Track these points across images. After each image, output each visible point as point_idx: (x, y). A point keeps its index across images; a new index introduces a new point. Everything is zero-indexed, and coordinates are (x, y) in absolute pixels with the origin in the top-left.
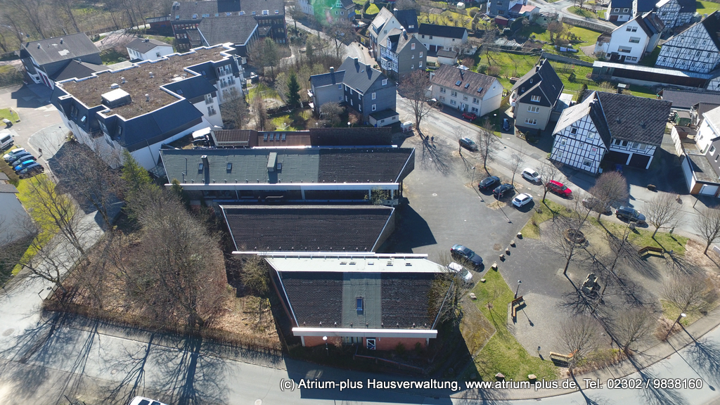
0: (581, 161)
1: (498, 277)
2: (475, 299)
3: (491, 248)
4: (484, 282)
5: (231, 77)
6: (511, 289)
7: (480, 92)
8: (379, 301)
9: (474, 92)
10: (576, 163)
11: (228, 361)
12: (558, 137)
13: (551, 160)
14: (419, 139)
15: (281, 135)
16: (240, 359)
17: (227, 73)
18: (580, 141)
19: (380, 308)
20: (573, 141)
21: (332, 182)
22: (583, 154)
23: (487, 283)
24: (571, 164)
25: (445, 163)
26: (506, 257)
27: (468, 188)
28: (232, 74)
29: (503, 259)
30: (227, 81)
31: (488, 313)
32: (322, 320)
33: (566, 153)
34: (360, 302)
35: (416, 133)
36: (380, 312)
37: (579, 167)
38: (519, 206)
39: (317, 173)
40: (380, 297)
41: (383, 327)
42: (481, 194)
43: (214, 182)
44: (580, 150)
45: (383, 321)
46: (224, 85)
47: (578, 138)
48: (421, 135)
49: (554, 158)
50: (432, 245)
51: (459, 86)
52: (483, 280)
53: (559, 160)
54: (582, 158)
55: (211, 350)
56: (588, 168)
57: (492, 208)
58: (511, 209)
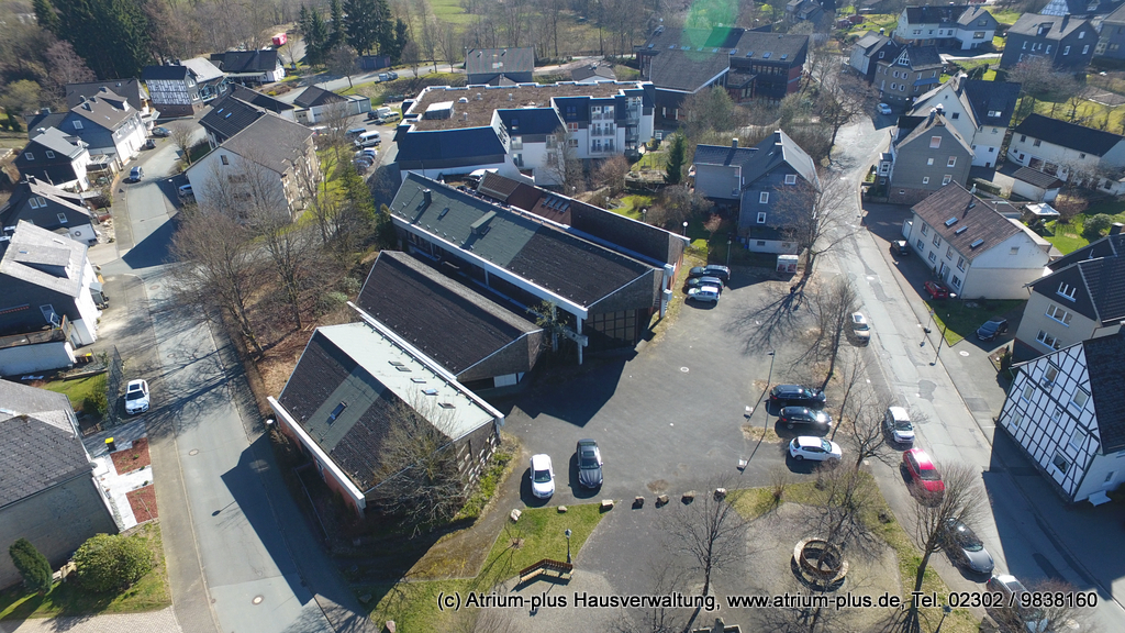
0: (1050, 451)
1: (590, 520)
2: (515, 522)
3: (646, 482)
4: (563, 512)
5: (611, 125)
6: (583, 547)
7: (973, 249)
8: (356, 420)
9: (965, 244)
10: (1040, 452)
11: (233, 403)
12: (1020, 376)
13: (998, 423)
14: (788, 291)
15: (563, 205)
16: (241, 408)
17: (607, 117)
18: (1057, 402)
19: (349, 429)
20: (1045, 397)
21: (520, 274)
22: (1056, 438)
23: (562, 516)
24: (1031, 450)
25: (773, 338)
26: (649, 504)
27: (753, 389)
28: (612, 121)
29: (638, 505)
30: (603, 127)
31: (500, 550)
32: (297, 404)
33: (1027, 420)
34: (340, 409)
35: (796, 279)
36: (343, 434)
37: (1043, 464)
38: (794, 454)
39: (514, 255)
40: (360, 416)
41: (331, 455)
42: (762, 406)
43: (419, 225)
44: (1052, 425)
45: (337, 446)
46: (597, 132)
47: (1055, 395)
48: (802, 283)
49: (1005, 422)
50: (572, 426)
51: (948, 227)
52: (562, 508)
53: (1012, 430)
54: (1053, 445)
55: (238, 386)
56: (1059, 476)
57: (744, 433)
58: (778, 452)
